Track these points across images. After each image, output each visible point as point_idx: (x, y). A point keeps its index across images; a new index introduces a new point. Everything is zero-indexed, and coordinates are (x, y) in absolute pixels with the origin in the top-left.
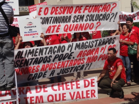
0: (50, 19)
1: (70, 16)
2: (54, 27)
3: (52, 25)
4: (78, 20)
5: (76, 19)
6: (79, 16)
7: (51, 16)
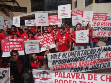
0: (100, 28)
2: (102, 32)
3: (101, 31)
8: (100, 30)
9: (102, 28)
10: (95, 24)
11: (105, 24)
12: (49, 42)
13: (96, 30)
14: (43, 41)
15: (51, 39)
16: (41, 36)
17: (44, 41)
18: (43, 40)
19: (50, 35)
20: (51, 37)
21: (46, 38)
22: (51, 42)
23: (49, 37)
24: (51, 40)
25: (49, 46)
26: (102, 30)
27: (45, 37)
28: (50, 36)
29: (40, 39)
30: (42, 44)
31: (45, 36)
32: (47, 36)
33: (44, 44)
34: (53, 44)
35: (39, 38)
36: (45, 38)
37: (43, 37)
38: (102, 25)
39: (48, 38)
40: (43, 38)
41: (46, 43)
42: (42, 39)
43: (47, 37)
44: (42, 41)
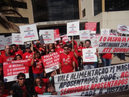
1: (119, 43)
4: (124, 46)
5: (122, 45)
6: (124, 43)
7: (108, 42)
10: (101, 40)
13: (102, 46)
18: (49, 59)
19: (57, 53)
24: (58, 59)
26: (108, 47)
30: (48, 64)
31: (51, 55)
41: (52, 62)
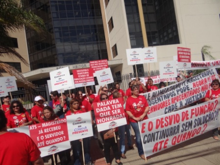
0: (156, 134)
1: (178, 126)
2: (161, 143)
3: (159, 141)
4: (187, 128)
6: (187, 123)
7: (157, 130)
8: (157, 140)
9: (159, 133)
10: (144, 130)
11: (163, 124)
12: (115, 115)
13: (148, 142)
14: (105, 112)
15: (119, 108)
16: (102, 103)
17: (107, 111)
18: (105, 109)
19: (117, 101)
20: (118, 105)
21: (110, 106)
22: (119, 114)
23: (115, 104)
24: (119, 111)
25: (114, 121)
26: (160, 139)
27: (108, 105)
28: (118, 103)
29: (100, 107)
30: (103, 116)
31: (108, 103)
32: (111, 103)
33: (106, 118)
34: (121, 118)
35: (98, 106)
36: (108, 107)
37: (106, 104)
38: (157, 127)
39: (114, 107)
40: (104, 106)
41: (109, 115)
42: (102, 107)
43: (113, 104)
44: (102, 112)
